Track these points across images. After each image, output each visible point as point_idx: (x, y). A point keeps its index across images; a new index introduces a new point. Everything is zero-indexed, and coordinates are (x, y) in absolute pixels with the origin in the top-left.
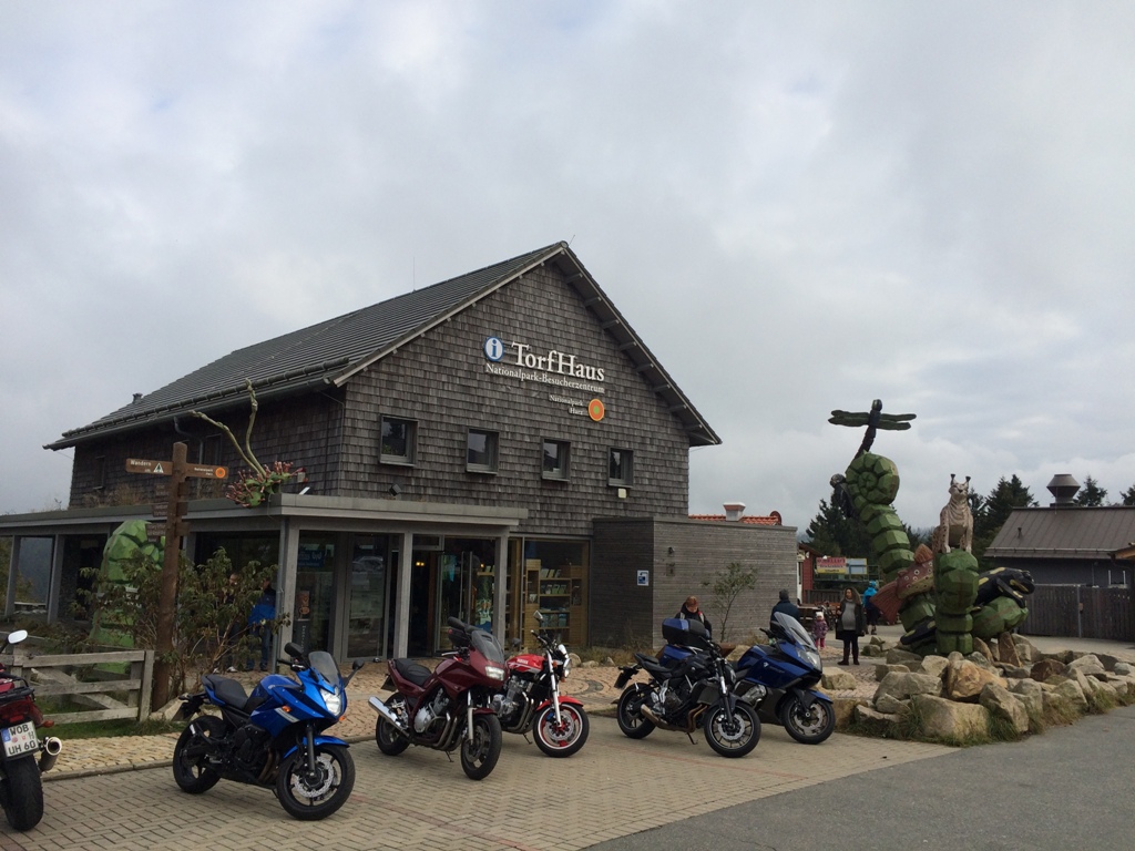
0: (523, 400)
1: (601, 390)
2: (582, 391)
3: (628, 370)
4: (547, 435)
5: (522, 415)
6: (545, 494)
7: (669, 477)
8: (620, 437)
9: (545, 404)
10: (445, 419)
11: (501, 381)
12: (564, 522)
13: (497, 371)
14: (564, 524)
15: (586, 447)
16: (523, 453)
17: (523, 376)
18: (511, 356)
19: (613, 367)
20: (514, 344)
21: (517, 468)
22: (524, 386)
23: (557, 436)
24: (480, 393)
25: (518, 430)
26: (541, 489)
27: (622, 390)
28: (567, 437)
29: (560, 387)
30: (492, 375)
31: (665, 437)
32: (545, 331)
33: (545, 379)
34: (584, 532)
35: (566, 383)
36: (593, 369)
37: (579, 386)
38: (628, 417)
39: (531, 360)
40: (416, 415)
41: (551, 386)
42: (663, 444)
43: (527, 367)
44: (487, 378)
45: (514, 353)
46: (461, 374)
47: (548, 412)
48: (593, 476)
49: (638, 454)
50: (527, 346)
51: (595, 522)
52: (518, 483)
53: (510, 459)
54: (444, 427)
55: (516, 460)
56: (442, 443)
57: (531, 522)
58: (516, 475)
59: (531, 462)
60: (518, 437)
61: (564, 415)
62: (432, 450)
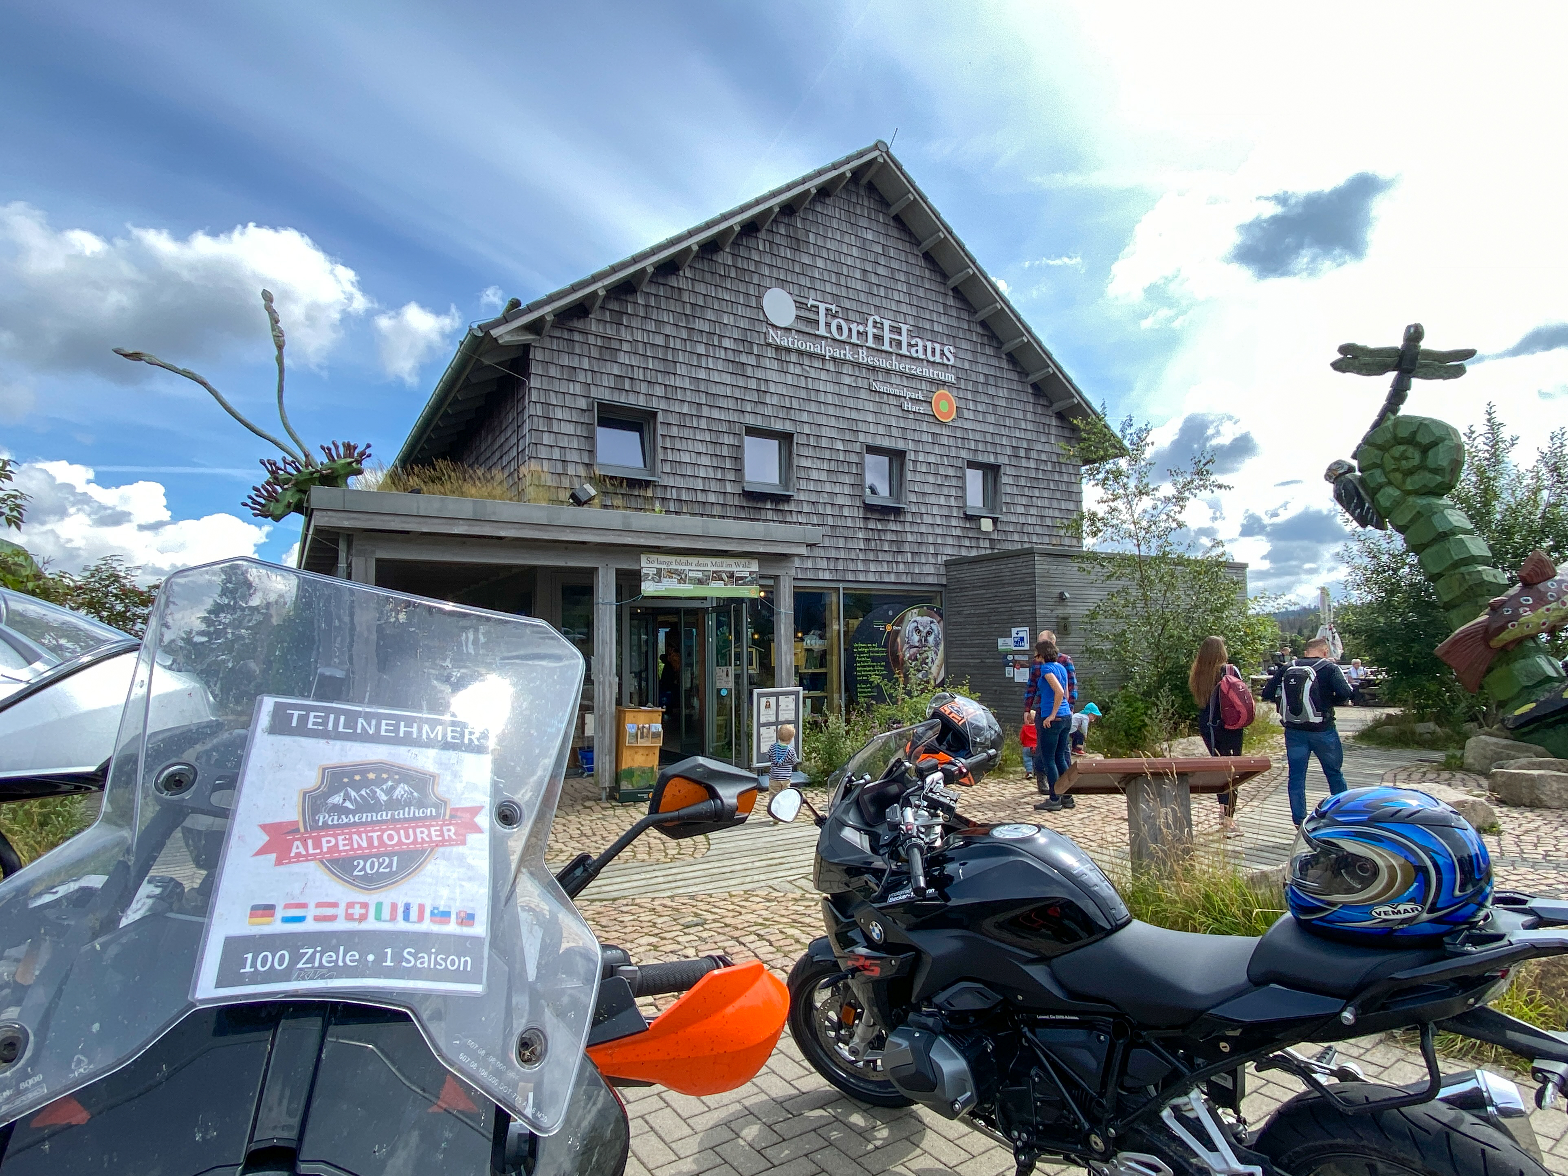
0: (830, 388)
1: (951, 378)
2: (920, 378)
3: (989, 351)
4: (870, 440)
5: (831, 411)
6: (871, 525)
7: (1055, 504)
8: (981, 447)
9: (863, 394)
10: (705, 411)
11: (793, 358)
12: (901, 566)
13: (786, 341)
14: (901, 567)
15: (932, 459)
16: (833, 466)
17: (828, 351)
18: (809, 321)
19: (964, 345)
20: (811, 302)
21: (828, 488)
22: (831, 366)
23: (886, 443)
24: (760, 374)
25: (825, 432)
26: (866, 519)
27: (982, 379)
28: (900, 445)
29: (887, 371)
30: (778, 348)
31: (1047, 448)
32: (859, 285)
33: (863, 356)
34: (931, 580)
35: (896, 364)
36: (938, 347)
37: (916, 369)
38: (991, 419)
39: (840, 328)
40: (655, 403)
41: (874, 369)
42: (1044, 457)
43: (834, 340)
44: (770, 352)
45: (812, 316)
46: (727, 343)
47: (871, 407)
48: (942, 501)
49: (1009, 470)
50: (833, 307)
51: (947, 564)
52: (829, 510)
53: (815, 475)
54: (703, 424)
55: (823, 476)
56: (701, 448)
57: (851, 566)
58: (824, 498)
59: (847, 479)
60: (824, 443)
61: (895, 411)
62: (686, 458)
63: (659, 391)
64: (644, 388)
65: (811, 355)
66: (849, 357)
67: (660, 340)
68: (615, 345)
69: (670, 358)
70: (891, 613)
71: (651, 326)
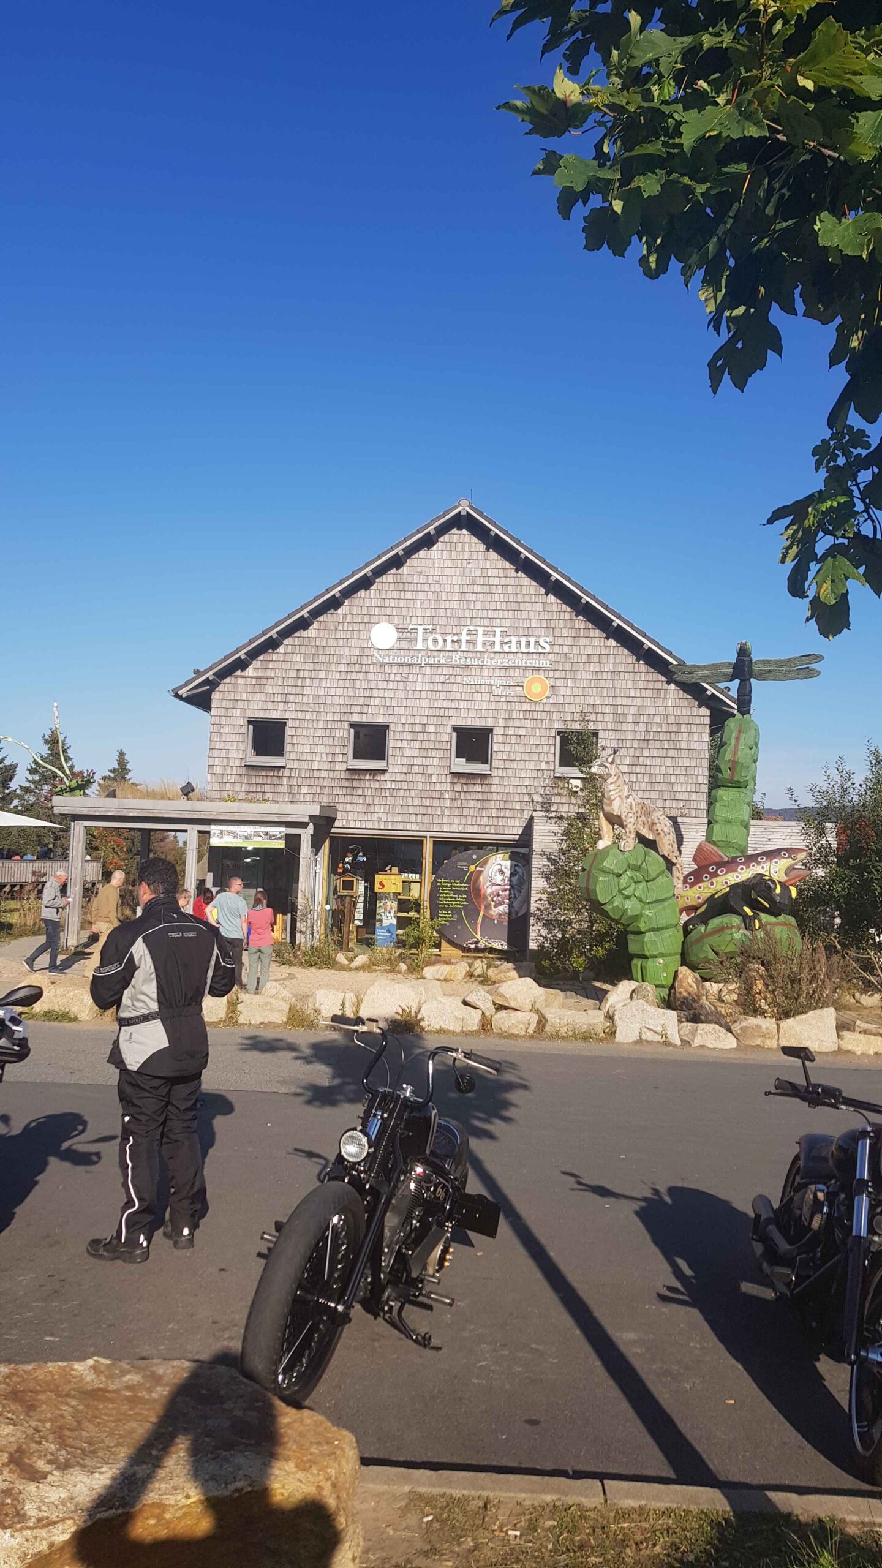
0: (427, 687)
1: (544, 662)
2: (513, 668)
3: (593, 633)
4: (461, 722)
5: (426, 703)
6: (458, 788)
7: (670, 762)
9: (456, 688)
10: (323, 716)
11: (395, 669)
13: (388, 659)
14: (486, 821)
15: (522, 732)
16: (425, 745)
17: (425, 660)
19: (564, 633)
20: (411, 627)
21: (418, 761)
22: (428, 670)
23: (476, 723)
25: (420, 720)
26: (452, 783)
28: (490, 723)
29: (480, 667)
30: (382, 665)
31: (662, 710)
32: (458, 605)
33: (456, 659)
34: (517, 830)
35: (487, 662)
37: (506, 661)
38: (592, 692)
39: (435, 641)
40: (286, 715)
41: (466, 667)
43: (430, 650)
44: (375, 669)
45: (411, 636)
47: (462, 696)
48: (532, 766)
49: (609, 735)
50: (431, 626)
52: (419, 778)
53: (406, 753)
54: (321, 724)
55: (415, 753)
56: (318, 741)
57: (436, 820)
58: (416, 769)
59: (437, 754)
60: (418, 728)
61: (486, 697)
62: (307, 749)
63: (291, 706)
64: (281, 706)
65: (410, 665)
66: (443, 661)
67: (293, 674)
68: (264, 681)
69: (300, 684)
70: (474, 857)
71: (287, 666)
